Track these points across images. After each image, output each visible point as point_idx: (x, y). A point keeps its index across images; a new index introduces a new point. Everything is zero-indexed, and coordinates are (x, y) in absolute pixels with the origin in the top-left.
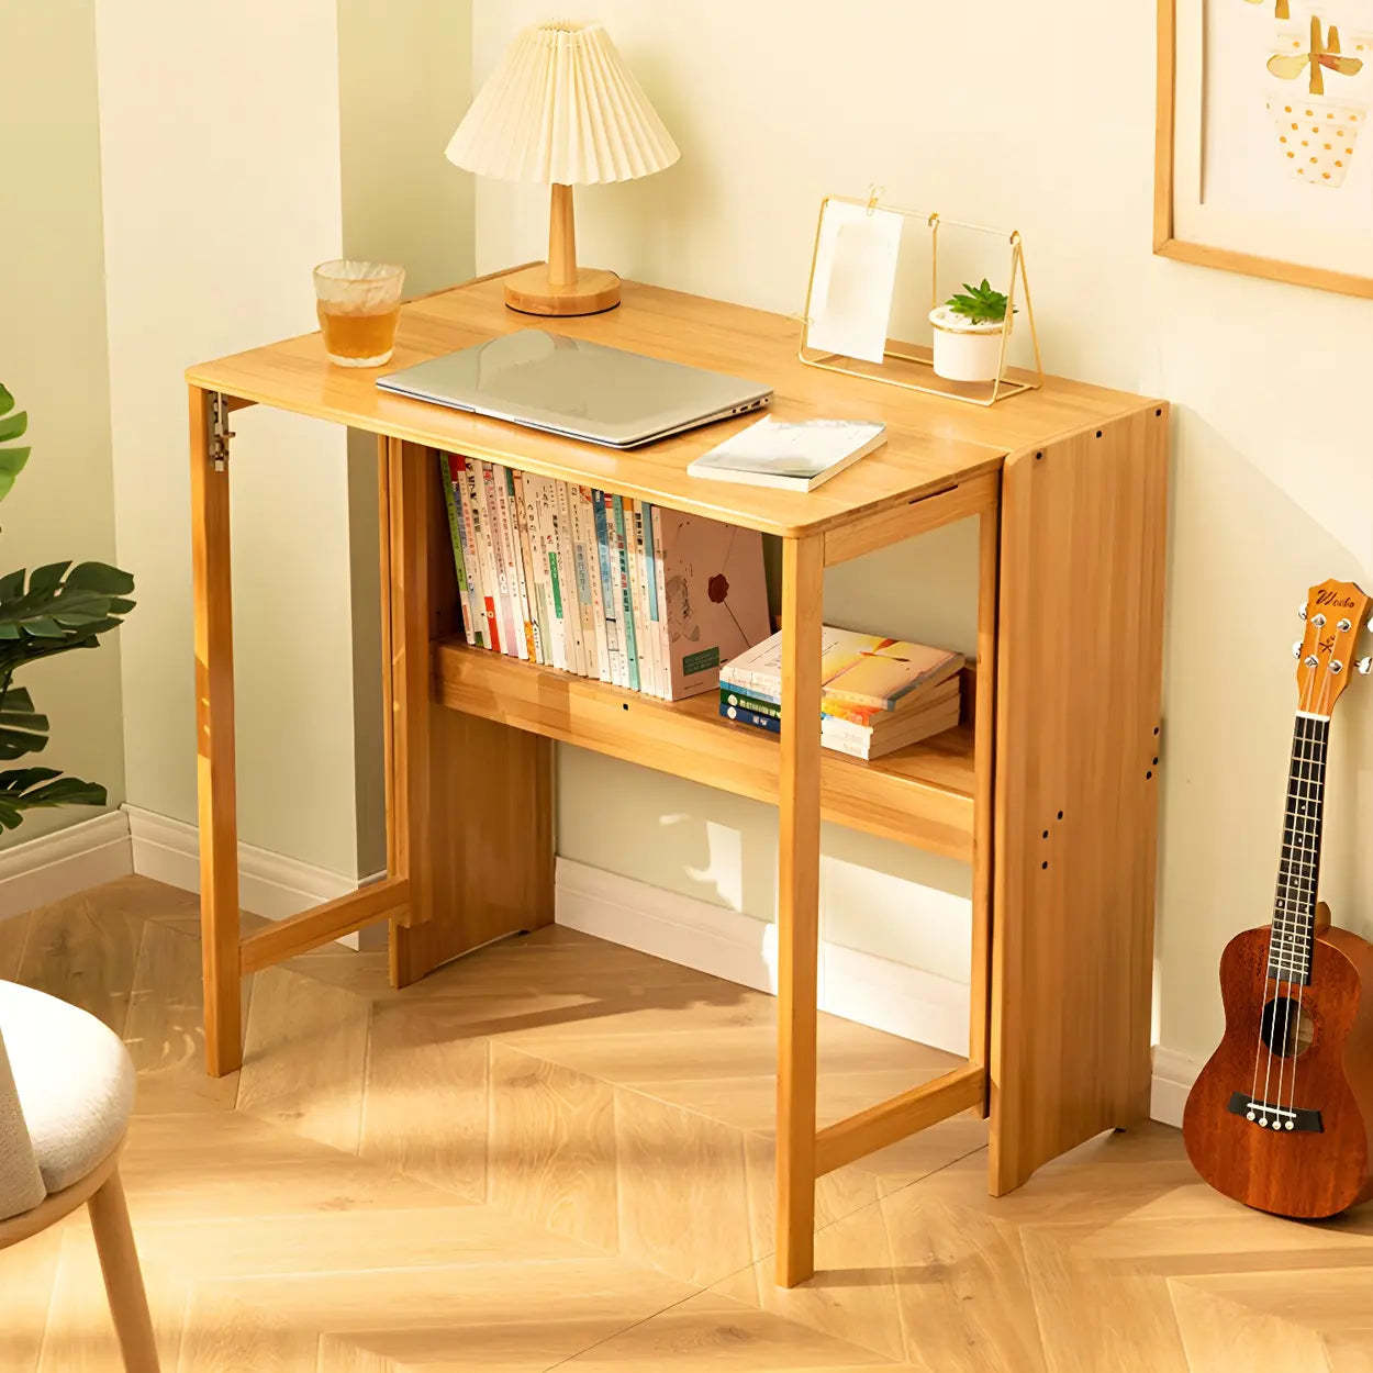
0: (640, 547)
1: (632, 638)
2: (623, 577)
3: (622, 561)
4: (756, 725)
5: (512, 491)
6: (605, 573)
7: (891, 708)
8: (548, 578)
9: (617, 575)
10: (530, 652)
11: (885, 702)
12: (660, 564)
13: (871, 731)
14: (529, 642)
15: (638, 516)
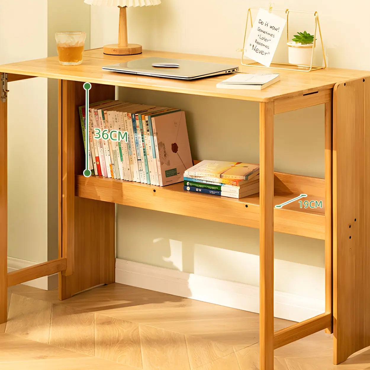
0: (148, 133)
1: (147, 165)
2: (143, 144)
3: (142, 138)
4: (197, 192)
5: (104, 118)
6: (137, 143)
7: (247, 179)
8: (118, 147)
9: (141, 143)
10: (112, 175)
11: (244, 177)
12: (155, 138)
13: (239, 188)
14: (112, 171)
15: (147, 121)
